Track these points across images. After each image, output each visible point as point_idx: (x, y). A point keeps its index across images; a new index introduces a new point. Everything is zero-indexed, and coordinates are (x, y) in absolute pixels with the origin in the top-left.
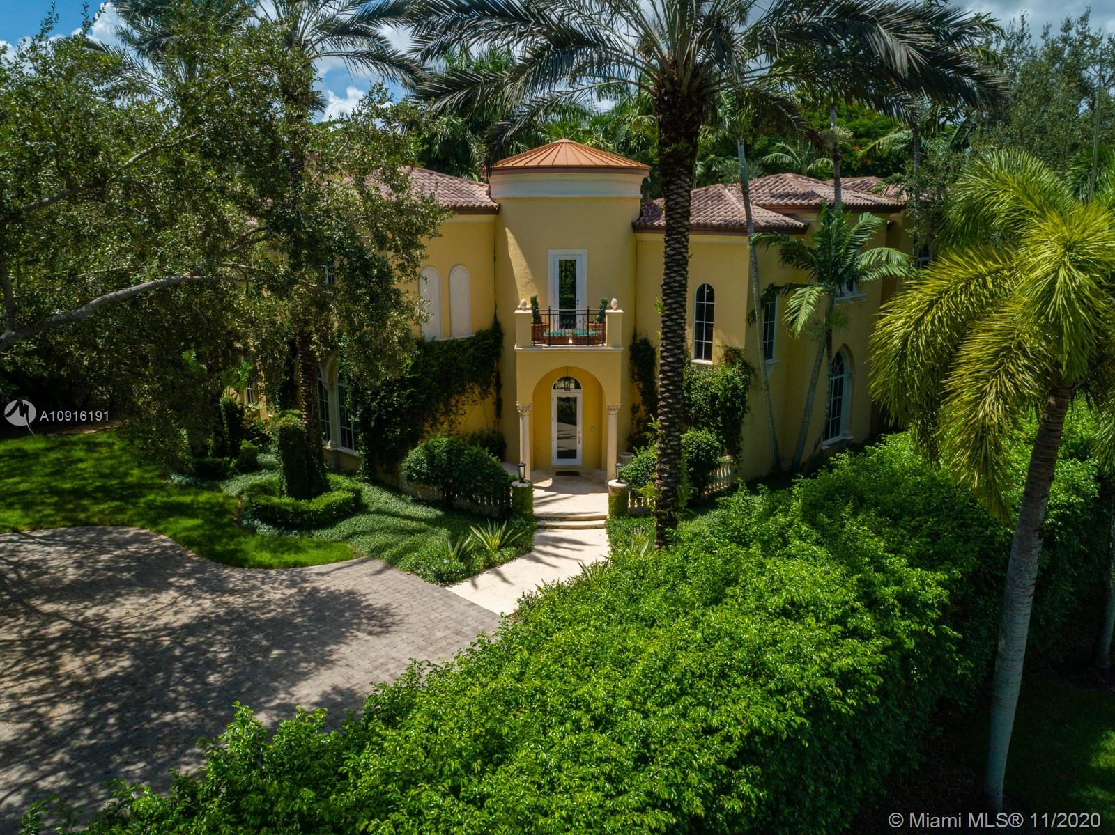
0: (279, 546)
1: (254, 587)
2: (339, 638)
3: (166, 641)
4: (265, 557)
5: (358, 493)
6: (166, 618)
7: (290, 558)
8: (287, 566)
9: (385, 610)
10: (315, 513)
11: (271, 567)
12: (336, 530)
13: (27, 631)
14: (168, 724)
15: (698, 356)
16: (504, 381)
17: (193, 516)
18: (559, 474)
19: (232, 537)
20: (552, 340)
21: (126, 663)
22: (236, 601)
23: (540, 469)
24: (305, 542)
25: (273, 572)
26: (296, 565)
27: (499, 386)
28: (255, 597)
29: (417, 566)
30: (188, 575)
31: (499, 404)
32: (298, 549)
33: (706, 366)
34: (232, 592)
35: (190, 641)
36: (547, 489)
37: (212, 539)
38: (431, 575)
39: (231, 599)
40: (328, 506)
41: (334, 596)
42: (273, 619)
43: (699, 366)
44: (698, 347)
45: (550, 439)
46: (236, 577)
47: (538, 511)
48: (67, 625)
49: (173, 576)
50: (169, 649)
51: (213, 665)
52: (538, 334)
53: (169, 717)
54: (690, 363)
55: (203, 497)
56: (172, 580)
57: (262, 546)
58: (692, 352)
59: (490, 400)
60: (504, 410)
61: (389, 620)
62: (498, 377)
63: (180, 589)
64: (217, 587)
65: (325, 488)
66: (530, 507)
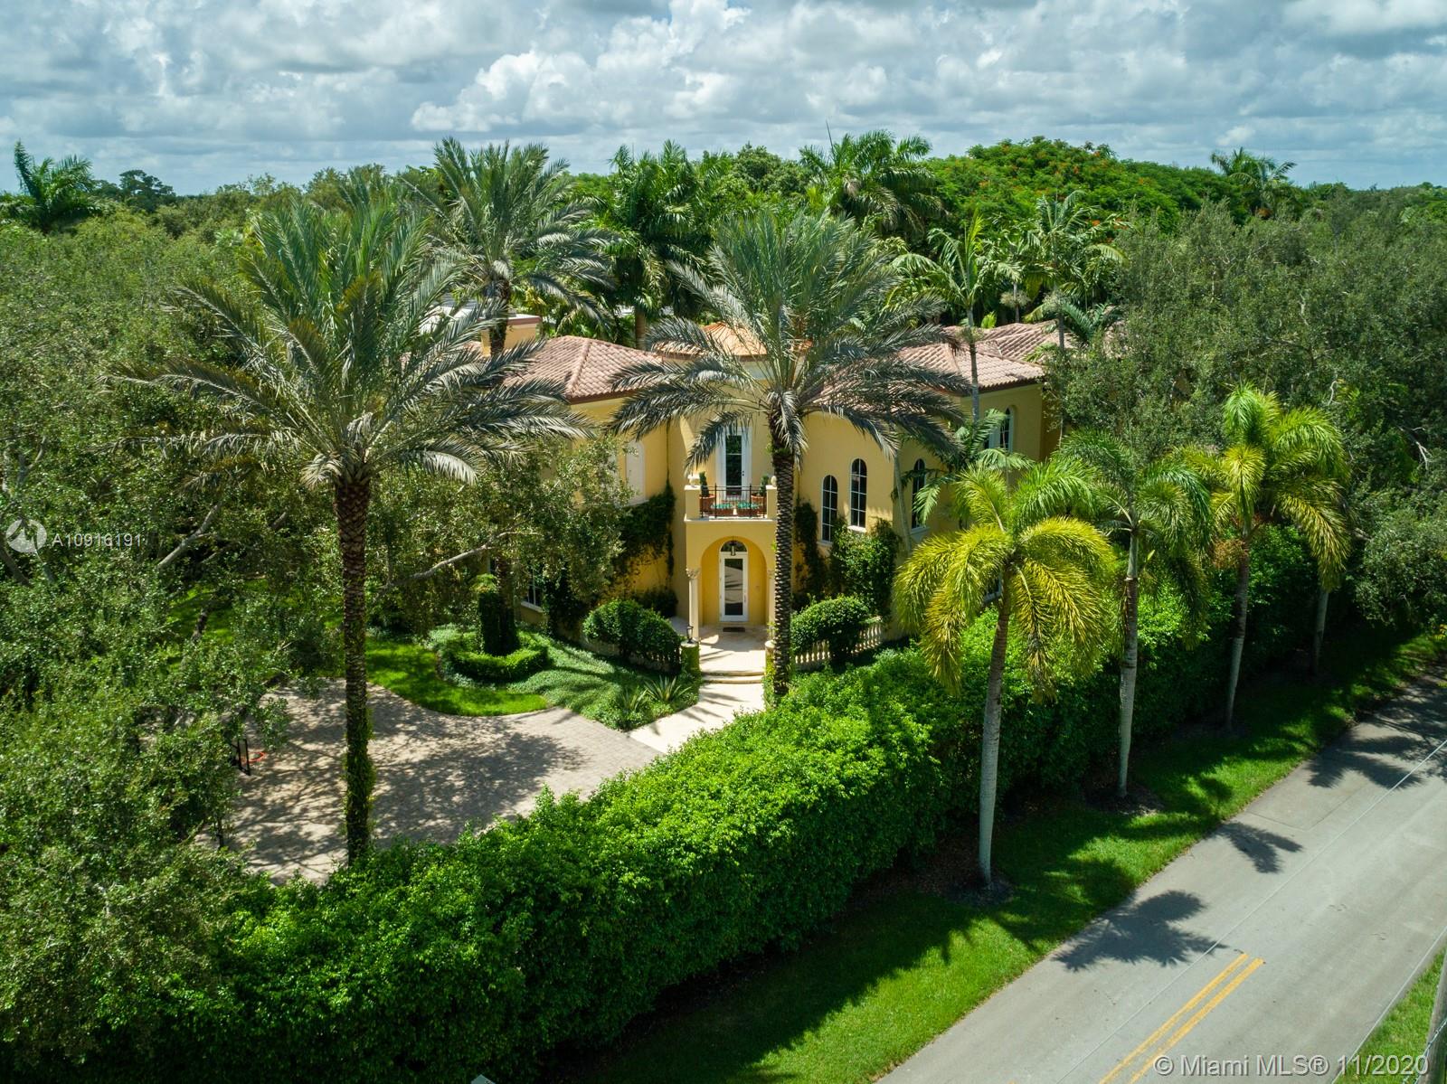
0: (482, 699)
1: (467, 732)
2: (543, 772)
3: (411, 773)
4: (470, 707)
5: (545, 650)
6: (405, 756)
7: (492, 708)
8: (488, 714)
9: (575, 752)
10: (511, 667)
11: (476, 715)
12: (528, 683)
13: (302, 764)
14: (431, 827)
15: (854, 523)
16: (676, 540)
17: (397, 670)
18: (726, 630)
19: (438, 690)
20: (718, 513)
21: (388, 788)
22: (456, 743)
23: (707, 625)
24: (501, 694)
25: (479, 720)
26: (497, 714)
27: (671, 546)
28: (469, 741)
29: (601, 715)
30: (410, 723)
31: (671, 563)
32: (498, 701)
33: (860, 534)
34: (451, 736)
35: (429, 773)
36: (713, 646)
37: (423, 691)
38: (613, 724)
39: (452, 741)
40: (522, 661)
41: (534, 741)
42: (488, 757)
43: (854, 533)
44: (854, 514)
45: (718, 597)
46: (450, 723)
47: (704, 667)
48: (330, 760)
49: (399, 722)
50: (414, 778)
51: (452, 790)
52: (706, 506)
53: (432, 823)
54: (846, 530)
55: (401, 651)
56: (399, 726)
57: (465, 697)
58: (849, 519)
59: (662, 560)
60: (675, 570)
61: (579, 759)
62: (670, 538)
63: (408, 733)
64: (439, 732)
65: (515, 645)
66: (697, 664)
